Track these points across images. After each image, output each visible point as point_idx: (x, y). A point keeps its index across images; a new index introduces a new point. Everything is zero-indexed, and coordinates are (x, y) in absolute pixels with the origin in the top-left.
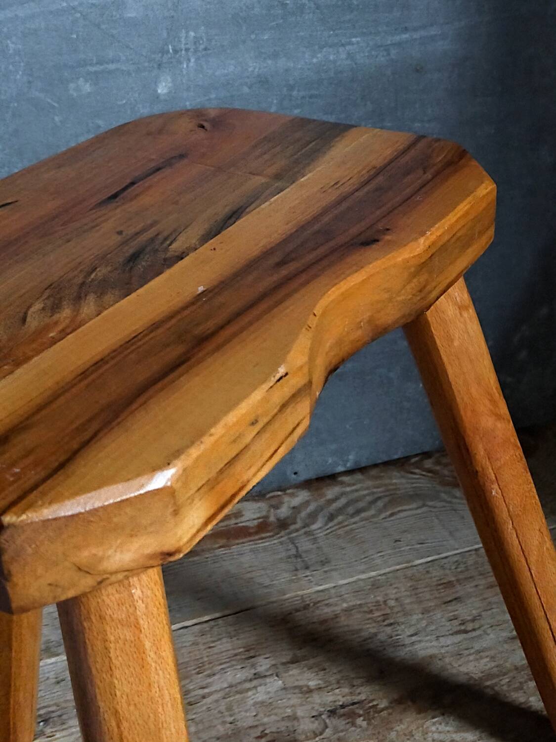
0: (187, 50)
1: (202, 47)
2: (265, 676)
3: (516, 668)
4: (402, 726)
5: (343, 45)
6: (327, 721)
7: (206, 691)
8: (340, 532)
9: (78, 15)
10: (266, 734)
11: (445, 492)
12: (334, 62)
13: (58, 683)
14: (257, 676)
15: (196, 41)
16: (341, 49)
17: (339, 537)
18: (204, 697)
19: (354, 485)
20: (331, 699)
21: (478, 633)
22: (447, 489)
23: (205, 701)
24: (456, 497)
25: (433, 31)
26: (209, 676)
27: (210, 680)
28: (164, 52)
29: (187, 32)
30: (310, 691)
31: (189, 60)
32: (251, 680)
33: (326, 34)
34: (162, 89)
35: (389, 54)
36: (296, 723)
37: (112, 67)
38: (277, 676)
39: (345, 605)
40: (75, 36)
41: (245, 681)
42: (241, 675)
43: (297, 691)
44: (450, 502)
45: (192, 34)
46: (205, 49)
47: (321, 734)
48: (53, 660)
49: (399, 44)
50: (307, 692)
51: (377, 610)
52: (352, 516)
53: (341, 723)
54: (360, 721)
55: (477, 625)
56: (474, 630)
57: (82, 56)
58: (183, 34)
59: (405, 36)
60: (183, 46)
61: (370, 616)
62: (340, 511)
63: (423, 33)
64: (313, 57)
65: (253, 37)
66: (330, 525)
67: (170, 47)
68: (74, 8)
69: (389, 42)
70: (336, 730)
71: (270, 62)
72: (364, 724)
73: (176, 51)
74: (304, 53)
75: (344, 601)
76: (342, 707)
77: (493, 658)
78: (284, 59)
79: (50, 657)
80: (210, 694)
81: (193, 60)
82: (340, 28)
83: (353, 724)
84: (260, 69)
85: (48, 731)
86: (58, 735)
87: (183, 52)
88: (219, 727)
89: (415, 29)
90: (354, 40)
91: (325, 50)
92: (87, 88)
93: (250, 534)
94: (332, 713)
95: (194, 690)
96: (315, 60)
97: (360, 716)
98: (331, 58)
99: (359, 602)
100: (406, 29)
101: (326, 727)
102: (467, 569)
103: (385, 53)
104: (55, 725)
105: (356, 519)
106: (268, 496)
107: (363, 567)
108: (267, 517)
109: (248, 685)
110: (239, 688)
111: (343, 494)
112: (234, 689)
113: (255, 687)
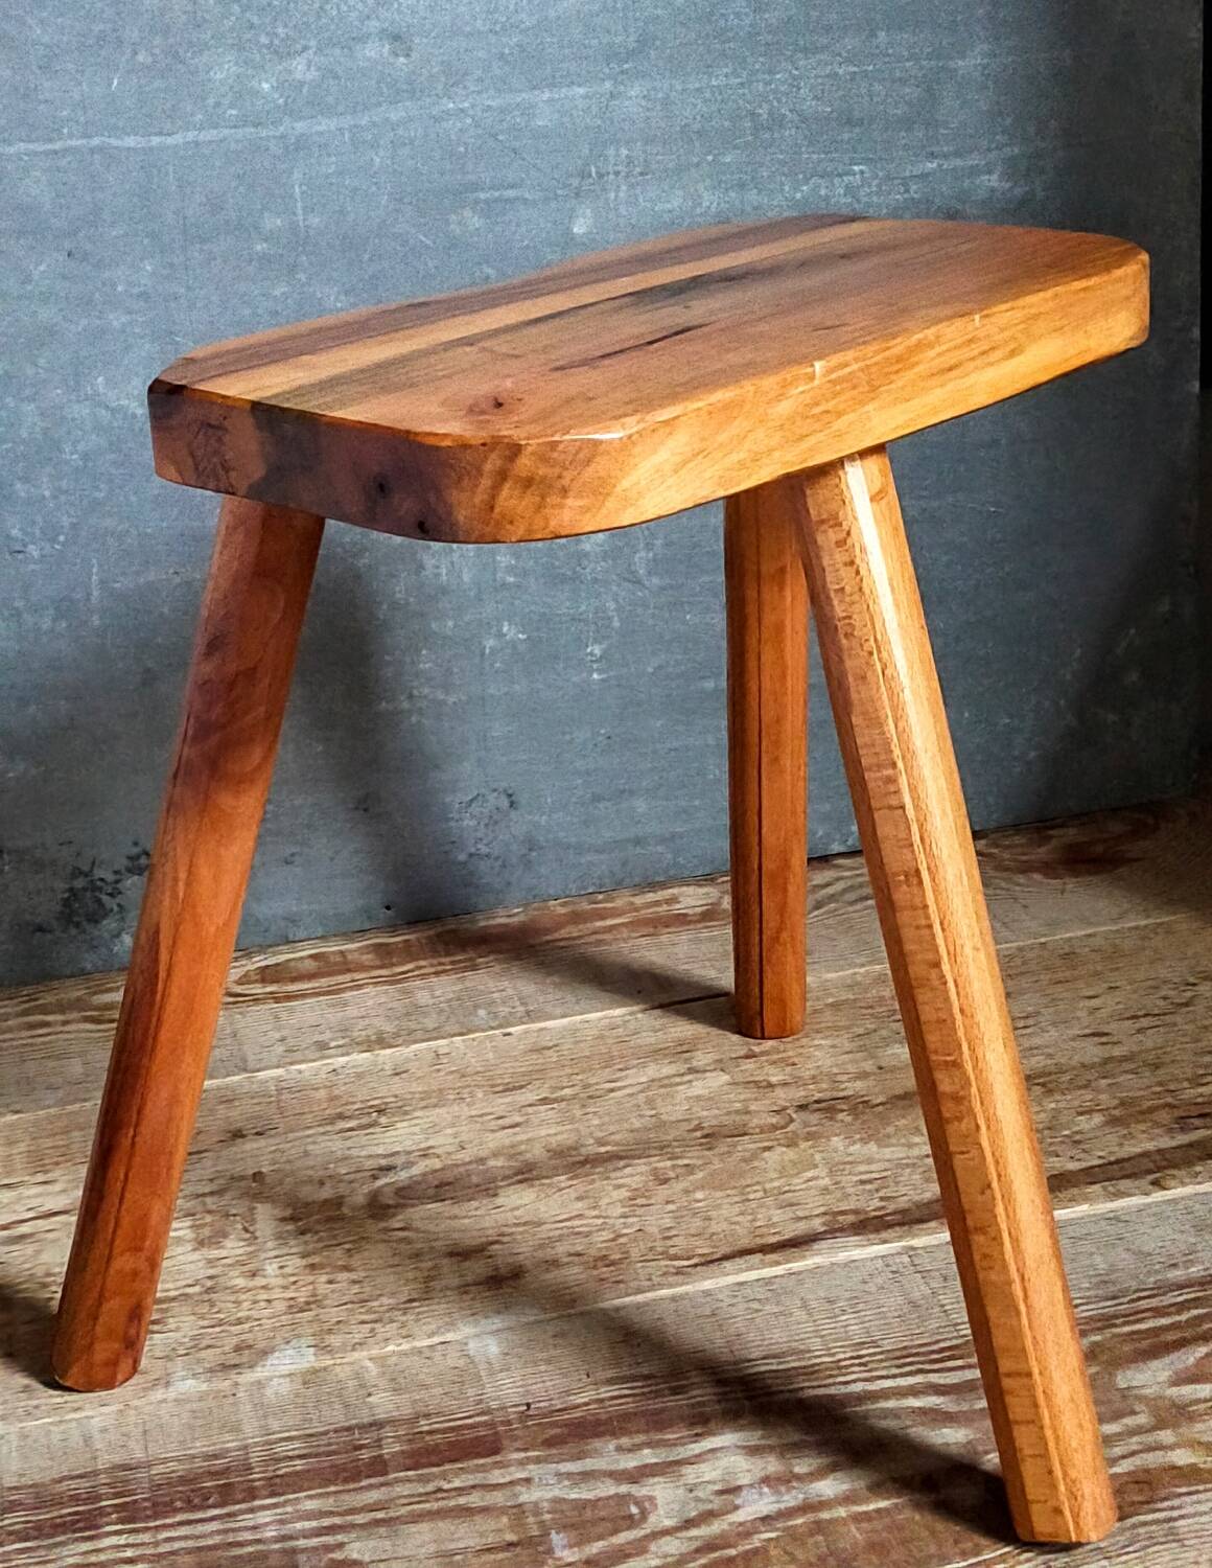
0: (617, 173)
1: (638, 170)
2: (706, 1071)
3: (1083, 1066)
4: (903, 1121)
5: (840, 175)
6: (794, 1116)
7: (618, 1084)
8: (831, 921)
9: (469, 121)
10: (703, 1128)
11: (1004, 879)
12: (827, 198)
13: (397, 1074)
14: (692, 1070)
15: (630, 161)
16: (837, 181)
17: (827, 927)
18: (612, 1090)
19: (857, 869)
20: (803, 1093)
21: (1028, 1031)
22: (1005, 874)
23: (612, 1095)
24: (1019, 885)
25: (974, 160)
26: (621, 1070)
27: (624, 1073)
28: (584, 175)
29: (617, 150)
30: (771, 1086)
31: (618, 187)
32: (683, 1075)
33: (815, 156)
34: (579, 228)
35: (907, 191)
36: (746, 1118)
37: (511, 193)
38: (722, 1070)
39: (830, 1000)
40: (462, 149)
41: (674, 1075)
42: (668, 1070)
43: (752, 1085)
44: (1008, 890)
45: (624, 152)
46: (641, 174)
47: (783, 1128)
48: (388, 1051)
49: (924, 176)
50: (767, 1087)
51: (881, 1006)
52: (852, 903)
53: (814, 1118)
54: (840, 1116)
55: (1030, 1022)
56: (1025, 1027)
57: (472, 177)
58: (611, 152)
59: (931, 165)
60: (610, 169)
61: (870, 1011)
62: (832, 898)
63: (959, 162)
64: (796, 189)
65: (710, 158)
66: (816, 913)
67: (593, 170)
68: (462, 110)
69: (907, 174)
70: (806, 1125)
71: (733, 195)
72: (849, 1119)
73: (601, 176)
74: (782, 184)
75: (831, 995)
76: (817, 1102)
77: (1050, 1056)
78: (755, 191)
79: (384, 1048)
80: (620, 1089)
81: (624, 188)
82: (836, 150)
83: (831, 1119)
84: (718, 204)
85: (383, 1120)
86: (399, 1125)
87: (612, 177)
88: (634, 1120)
89: (945, 156)
90: (856, 168)
91: (813, 180)
92: (476, 222)
93: (690, 922)
94: (802, 1107)
95: (597, 1084)
96: (798, 196)
97: (843, 1111)
98: (823, 192)
99: (852, 997)
100: (933, 156)
101: (792, 1120)
102: (1024, 963)
103: (902, 189)
104: (393, 1115)
105: (858, 906)
106: (720, 881)
107: (863, 960)
108: (718, 903)
109: (678, 1080)
110: (666, 1082)
111: (839, 879)
112: (656, 1083)
113: (690, 1081)
